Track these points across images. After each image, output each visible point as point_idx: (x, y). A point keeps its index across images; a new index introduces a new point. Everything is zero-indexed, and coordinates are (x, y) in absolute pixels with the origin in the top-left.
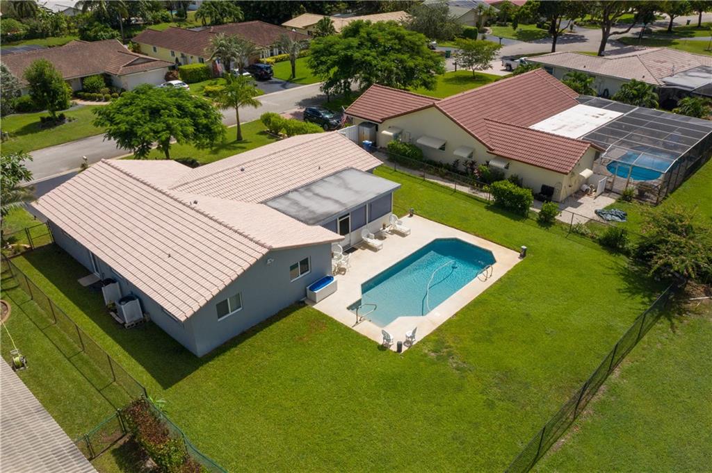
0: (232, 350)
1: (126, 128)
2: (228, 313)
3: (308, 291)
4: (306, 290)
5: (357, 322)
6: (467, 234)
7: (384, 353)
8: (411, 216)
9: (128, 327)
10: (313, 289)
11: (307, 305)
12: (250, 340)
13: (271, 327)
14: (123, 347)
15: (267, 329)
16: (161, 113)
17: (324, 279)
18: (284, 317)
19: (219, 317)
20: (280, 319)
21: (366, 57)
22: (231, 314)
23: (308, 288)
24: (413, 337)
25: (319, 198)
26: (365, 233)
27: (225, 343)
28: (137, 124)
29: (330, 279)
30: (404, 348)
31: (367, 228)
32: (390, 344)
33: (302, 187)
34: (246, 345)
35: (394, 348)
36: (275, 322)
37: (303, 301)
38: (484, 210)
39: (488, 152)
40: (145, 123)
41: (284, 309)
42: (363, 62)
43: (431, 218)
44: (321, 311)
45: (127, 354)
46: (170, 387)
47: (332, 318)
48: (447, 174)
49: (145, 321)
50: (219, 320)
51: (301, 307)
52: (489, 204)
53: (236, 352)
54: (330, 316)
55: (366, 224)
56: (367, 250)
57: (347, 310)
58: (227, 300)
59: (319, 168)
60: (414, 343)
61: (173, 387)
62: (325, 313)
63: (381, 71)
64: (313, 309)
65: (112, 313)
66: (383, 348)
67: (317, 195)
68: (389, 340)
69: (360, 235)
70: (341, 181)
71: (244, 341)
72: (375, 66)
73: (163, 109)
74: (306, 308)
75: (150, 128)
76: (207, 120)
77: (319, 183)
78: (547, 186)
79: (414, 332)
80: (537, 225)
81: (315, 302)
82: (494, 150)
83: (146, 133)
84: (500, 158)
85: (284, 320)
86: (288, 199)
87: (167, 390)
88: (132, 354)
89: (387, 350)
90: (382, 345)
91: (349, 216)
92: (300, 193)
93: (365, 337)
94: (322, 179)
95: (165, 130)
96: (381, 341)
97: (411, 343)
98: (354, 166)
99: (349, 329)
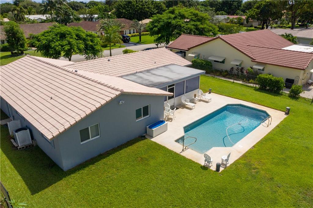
0: (90, 166)
1: (45, 43)
2: (89, 138)
3: (148, 129)
4: (146, 128)
5: (183, 150)
6: (247, 102)
7: (207, 171)
8: (210, 93)
9: (20, 149)
10: (151, 127)
11: (147, 138)
12: (105, 159)
13: (120, 152)
14: (12, 162)
15: (118, 153)
16: (66, 36)
17: (159, 122)
18: (130, 145)
19: (82, 141)
20: (128, 146)
21: (178, 23)
22: (91, 139)
23: (148, 127)
24: (227, 160)
25: (155, 75)
26: (184, 99)
27: (86, 162)
28: (52, 41)
29: (162, 122)
30: (221, 169)
31: (184, 96)
32: (210, 165)
33: (145, 71)
34: (100, 164)
35: (213, 168)
36: (124, 148)
37: (144, 136)
38: (254, 91)
39: (252, 61)
40: (57, 41)
41: (130, 141)
42: (177, 25)
43: (222, 94)
44: (157, 142)
45: (12, 167)
46: (38, 192)
47: (164, 147)
48: (226, 75)
49: (33, 146)
50: (82, 143)
51: (143, 140)
52: (255, 88)
53: (93, 168)
54: (163, 145)
55: (184, 94)
56: (185, 109)
57: (175, 142)
58: (88, 128)
59: (155, 63)
60: (228, 165)
61: (40, 193)
62: (160, 144)
63: (186, 29)
64: (151, 141)
65: (12, 140)
66: (205, 168)
67: (154, 74)
68: (209, 162)
69: (180, 100)
70: (168, 69)
71: (100, 160)
72: (183, 27)
73: (68, 34)
74: (146, 140)
75: (59, 44)
76: (92, 43)
77: (155, 69)
78: (289, 79)
79: (229, 156)
80: (290, 98)
81: (152, 137)
82: (255, 60)
83: (57, 46)
84: (259, 63)
85: (130, 147)
86: (136, 75)
87: (34, 195)
88: (16, 167)
89: (208, 170)
90: (204, 166)
91: (174, 86)
92: (143, 73)
93: (190, 160)
94: (157, 68)
95: (67, 45)
96: (203, 163)
97: (226, 165)
98: (175, 64)
99: (178, 154)
